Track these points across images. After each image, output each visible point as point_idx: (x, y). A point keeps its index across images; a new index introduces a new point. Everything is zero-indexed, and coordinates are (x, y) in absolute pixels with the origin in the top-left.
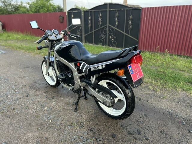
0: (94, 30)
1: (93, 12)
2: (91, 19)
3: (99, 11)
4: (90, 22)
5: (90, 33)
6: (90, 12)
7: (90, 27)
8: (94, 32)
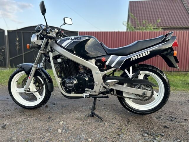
0: (24, 52)
1: (22, 33)
2: (20, 41)
3: (31, 32)
4: (17, 43)
5: (18, 56)
6: (17, 33)
7: (18, 49)
8: (24, 54)
